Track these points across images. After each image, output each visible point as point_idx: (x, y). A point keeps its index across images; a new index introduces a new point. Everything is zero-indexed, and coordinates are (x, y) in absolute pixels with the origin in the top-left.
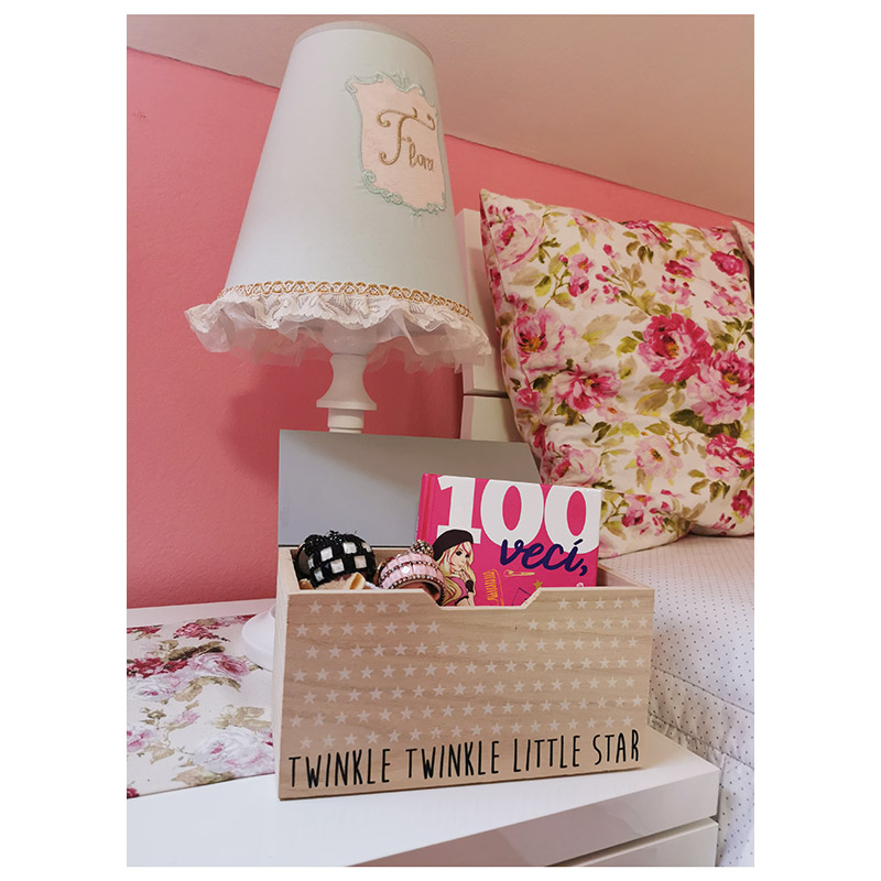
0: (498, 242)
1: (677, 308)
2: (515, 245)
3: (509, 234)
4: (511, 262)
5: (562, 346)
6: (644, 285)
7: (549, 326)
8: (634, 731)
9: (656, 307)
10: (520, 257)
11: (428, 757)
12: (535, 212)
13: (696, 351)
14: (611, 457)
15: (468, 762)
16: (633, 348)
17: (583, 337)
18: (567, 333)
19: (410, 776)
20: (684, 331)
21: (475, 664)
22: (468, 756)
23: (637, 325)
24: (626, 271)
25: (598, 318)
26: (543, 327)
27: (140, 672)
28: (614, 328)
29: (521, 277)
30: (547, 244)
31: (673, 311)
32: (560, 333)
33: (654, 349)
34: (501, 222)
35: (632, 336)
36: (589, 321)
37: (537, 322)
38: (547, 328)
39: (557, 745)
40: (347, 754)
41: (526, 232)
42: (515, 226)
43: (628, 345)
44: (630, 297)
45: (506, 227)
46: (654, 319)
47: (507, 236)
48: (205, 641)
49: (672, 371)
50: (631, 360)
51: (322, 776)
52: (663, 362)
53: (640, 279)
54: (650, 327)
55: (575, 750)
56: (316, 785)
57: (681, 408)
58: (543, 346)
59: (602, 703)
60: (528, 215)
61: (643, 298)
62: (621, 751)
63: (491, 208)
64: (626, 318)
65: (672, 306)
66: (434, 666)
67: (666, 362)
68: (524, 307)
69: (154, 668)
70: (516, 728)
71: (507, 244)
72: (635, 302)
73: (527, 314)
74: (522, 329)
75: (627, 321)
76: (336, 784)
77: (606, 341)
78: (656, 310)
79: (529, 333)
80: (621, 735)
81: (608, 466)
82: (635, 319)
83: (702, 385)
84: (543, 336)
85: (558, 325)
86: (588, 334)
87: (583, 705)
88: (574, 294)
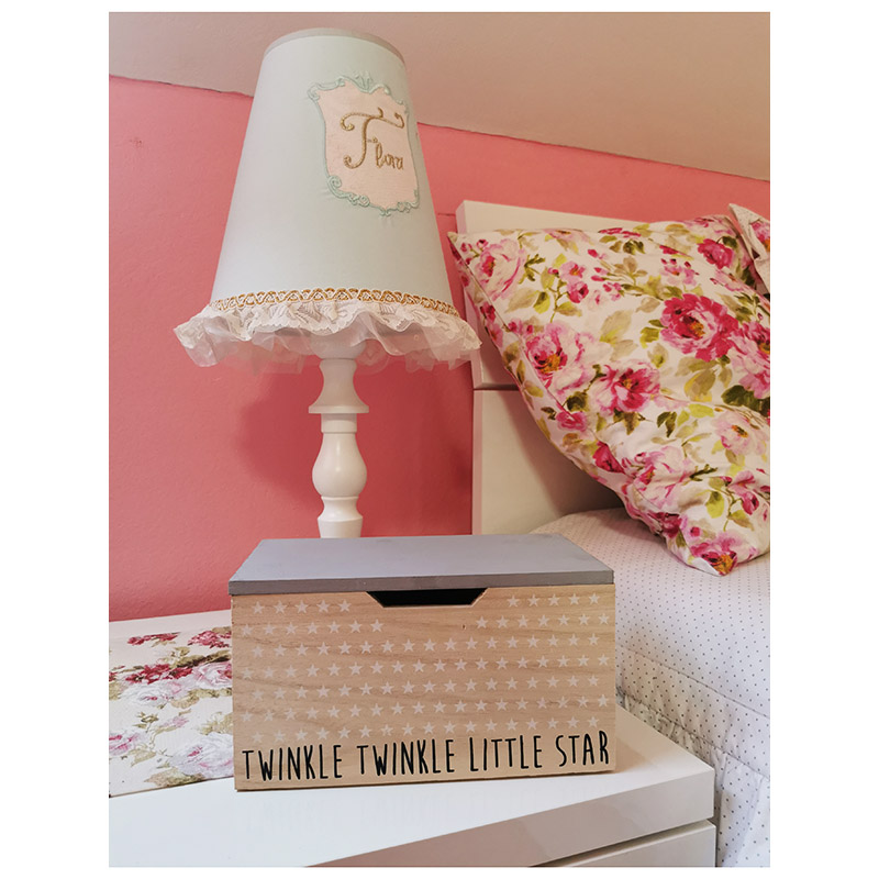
0: (480, 275)
1: (687, 289)
2: (499, 273)
3: (490, 264)
4: (500, 291)
5: (584, 354)
6: (644, 273)
7: (562, 339)
8: (601, 733)
9: (666, 290)
10: (509, 282)
11: (380, 754)
12: (508, 237)
13: (721, 326)
14: (694, 445)
15: (422, 760)
16: (657, 336)
17: (601, 340)
18: (583, 340)
19: (363, 772)
20: (702, 308)
21: (422, 662)
22: (421, 754)
23: (652, 313)
24: (620, 267)
25: (610, 317)
26: (557, 341)
27: (146, 678)
28: (629, 323)
29: (515, 301)
30: (531, 262)
31: (684, 293)
32: (577, 342)
33: (678, 332)
34: (477, 256)
35: (651, 326)
36: (601, 323)
37: (549, 338)
38: (561, 340)
39: (516, 746)
40: (299, 749)
41: (506, 257)
42: (494, 255)
43: (649, 335)
44: (635, 288)
45: (484, 259)
46: (667, 303)
47: (488, 268)
48: (215, 650)
49: (704, 350)
50: (659, 348)
51: (275, 770)
52: (692, 343)
53: (638, 269)
54: (665, 312)
55: (536, 751)
56: (270, 778)
57: (731, 386)
58: (563, 360)
59: (563, 703)
60: (502, 241)
61: (650, 284)
62: (588, 754)
63: (463, 245)
64: (638, 310)
65: (681, 287)
66: (380, 664)
67: (695, 343)
68: (530, 329)
69: (160, 674)
70: (471, 727)
71: (490, 275)
72: (642, 290)
73: (535, 334)
74: (536, 351)
75: (639, 313)
76: (290, 778)
77: (626, 336)
78: (666, 294)
79: (543, 353)
80: (587, 737)
81: (694, 455)
82: (648, 308)
83: (745, 357)
84: (560, 350)
85: (571, 334)
86: (605, 334)
87: (542, 704)
88: (576, 301)
